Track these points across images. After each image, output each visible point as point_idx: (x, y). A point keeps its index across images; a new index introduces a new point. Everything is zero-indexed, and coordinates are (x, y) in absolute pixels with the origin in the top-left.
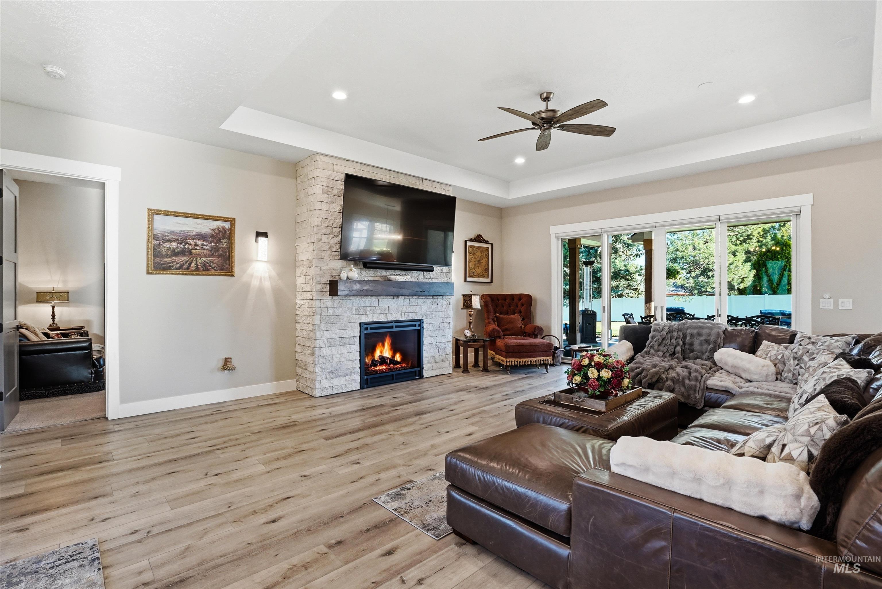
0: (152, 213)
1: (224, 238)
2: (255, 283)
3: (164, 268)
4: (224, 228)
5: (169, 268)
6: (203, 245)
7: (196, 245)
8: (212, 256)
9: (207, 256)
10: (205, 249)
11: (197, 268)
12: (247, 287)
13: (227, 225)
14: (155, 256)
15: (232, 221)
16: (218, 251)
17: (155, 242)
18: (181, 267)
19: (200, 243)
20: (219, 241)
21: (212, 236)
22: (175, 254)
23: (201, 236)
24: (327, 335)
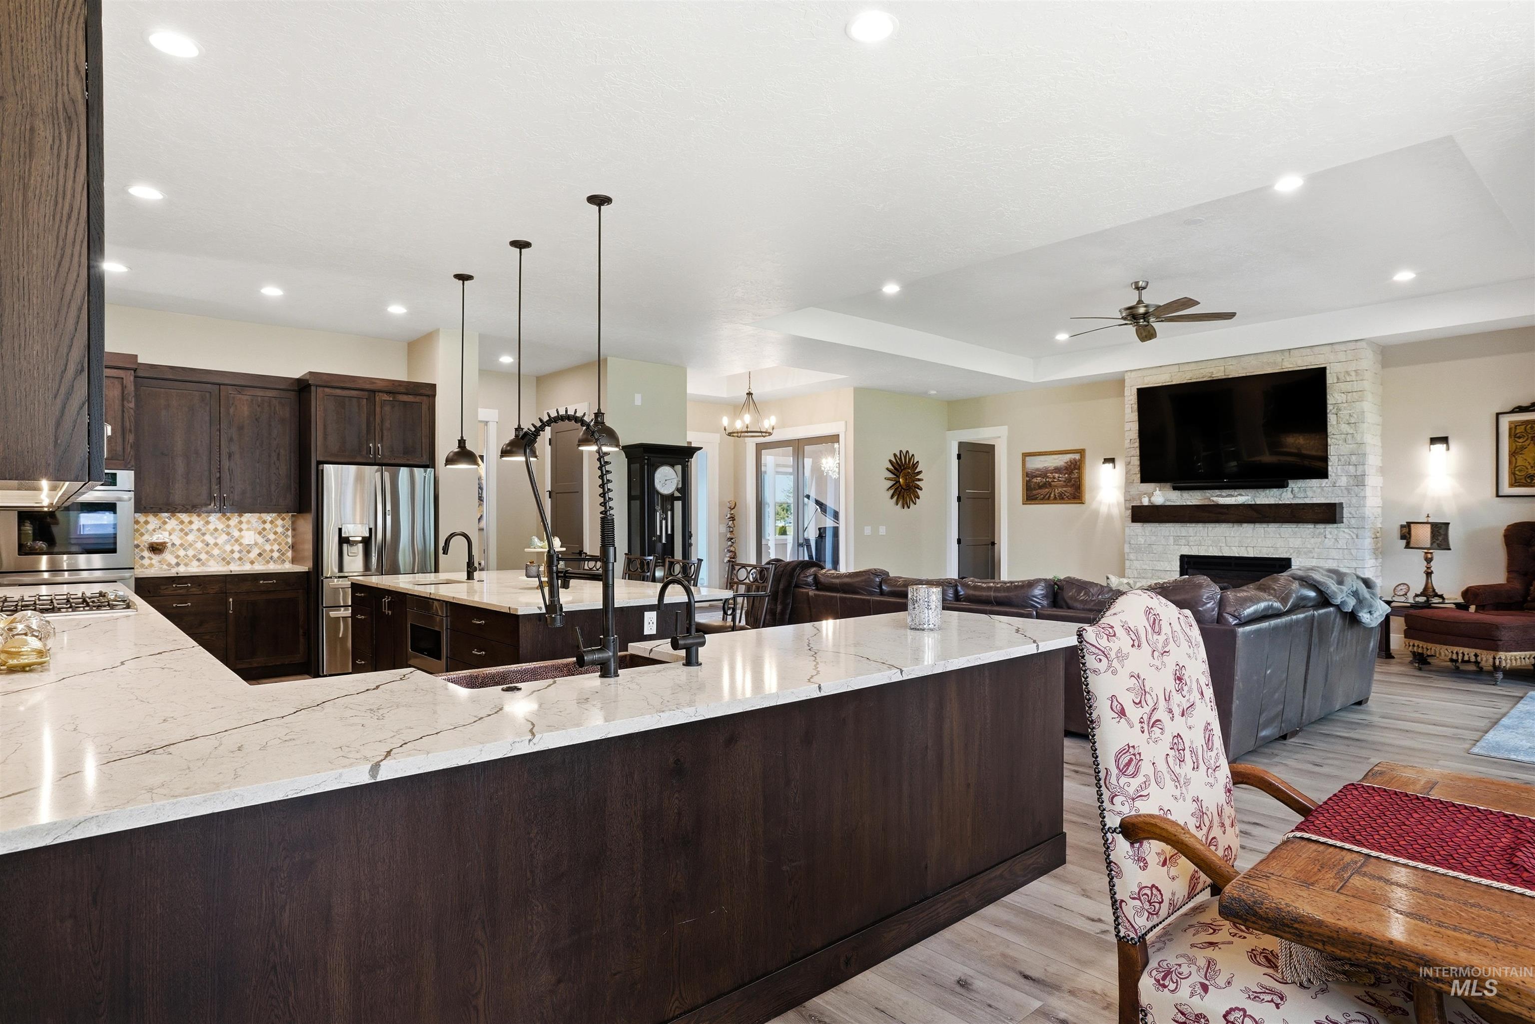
0: (1025, 455)
1: (1075, 469)
2: (1104, 509)
3: (1033, 499)
4: (1075, 459)
5: (1036, 499)
6: (1059, 477)
7: (1054, 478)
8: (1066, 486)
9: (1062, 487)
10: (1060, 481)
11: (1055, 498)
12: (1096, 514)
13: (1077, 457)
14: (1027, 490)
15: (1082, 452)
16: (1071, 481)
17: (1028, 479)
18: (1044, 498)
19: (1057, 475)
20: (1071, 473)
21: (1066, 468)
22: (1040, 487)
23: (1057, 470)
24: (1137, 564)
